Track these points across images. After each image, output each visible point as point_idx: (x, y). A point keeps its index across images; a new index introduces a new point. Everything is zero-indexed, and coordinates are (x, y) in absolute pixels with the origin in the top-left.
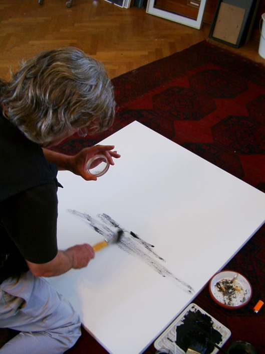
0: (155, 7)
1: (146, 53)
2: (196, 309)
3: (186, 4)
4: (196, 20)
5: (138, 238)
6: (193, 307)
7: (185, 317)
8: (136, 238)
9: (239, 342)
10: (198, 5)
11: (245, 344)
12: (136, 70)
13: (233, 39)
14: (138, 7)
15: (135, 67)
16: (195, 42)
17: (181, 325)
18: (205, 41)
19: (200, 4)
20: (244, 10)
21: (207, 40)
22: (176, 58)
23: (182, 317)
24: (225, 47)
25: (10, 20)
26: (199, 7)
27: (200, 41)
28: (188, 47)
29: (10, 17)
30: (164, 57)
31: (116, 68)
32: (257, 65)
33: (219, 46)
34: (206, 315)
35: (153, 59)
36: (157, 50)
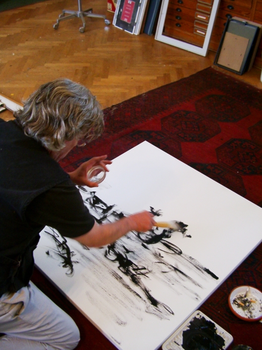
0: (163, 34)
1: (155, 78)
2: (201, 316)
3: (192, 33)
4: (202, 47)
5: (149, 249)
6: (198, 314)
7: (191, 322)
8: (146, 249)
9: (240, 346)
10: (204, 34)
11: (246, 347)
12: (145, 93)
13: (237, 66)
14: (147, 33)
15: (144, 91)
16: (200, 69)
17: (188, 330)
18: (210, 67)
19: (206, 33)
20: (248, 40)
21: (212, 67)
22: (183, 83)
23: (188, 323)
24: (228, 74)
25: (27, 43)
26: (205, 35)
27: (205, 68)
28: (194, 73)
29: (27, 40)
30: (172, 82)
31: (127, 91)
32: (259, 92)
33: (224, 73)
34: (210, 322)
35: (161, 83)
36: (165, 75)
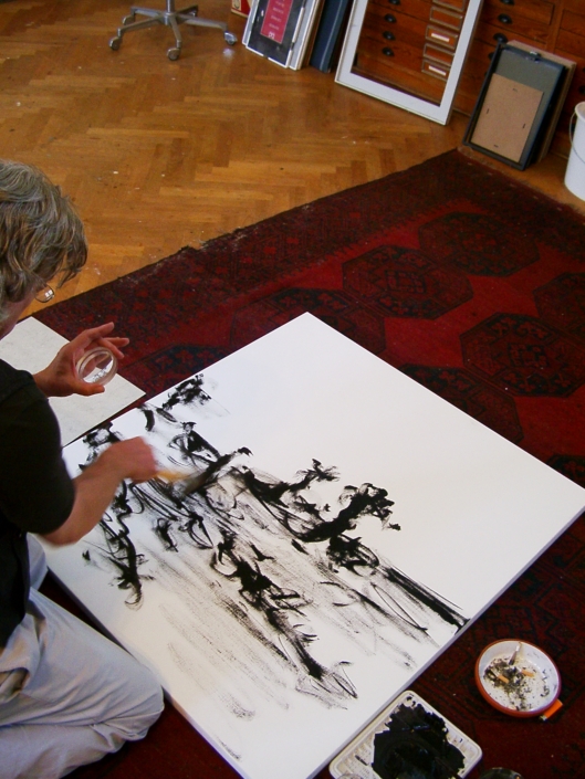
0: (353, 71)
1: (332, 170)
2: (414, 703)
3: (419, 70)
4: (438, 105)
5: (307, 554)
6: (409, 698)
7: (392, 716)
8: (302, 553)
9: (497, 771)
10: (444, 74)
11: (510, 773)
12: (310, 204)
13: (514, 149)
14: (318, 68)
15: (308, 198)
16: (433, 153)
17: (385, 732)
18: (455, 150)
19: (448, 73)
20: (540, 94)
21: (460, 149)
22: (393, 183)
23: (386, 717)
24: (495, 166)
25: (49, 80)
26: (447, 77)
27: (445, 151)
28: (419, 162)
29: (49, 73)
30: (370, 180)
31: (269, 198)
32: (559, 209)
33: (484, 163)
34: (434, 715)
35: (345, 184)
36: (355, 163)
